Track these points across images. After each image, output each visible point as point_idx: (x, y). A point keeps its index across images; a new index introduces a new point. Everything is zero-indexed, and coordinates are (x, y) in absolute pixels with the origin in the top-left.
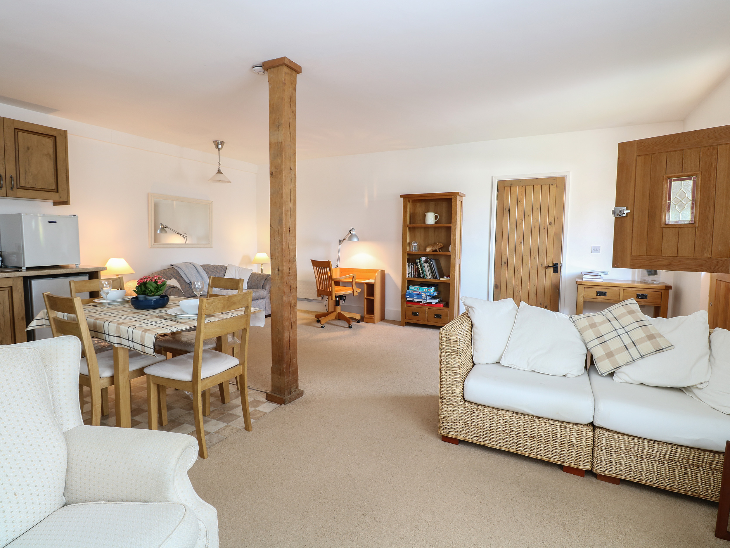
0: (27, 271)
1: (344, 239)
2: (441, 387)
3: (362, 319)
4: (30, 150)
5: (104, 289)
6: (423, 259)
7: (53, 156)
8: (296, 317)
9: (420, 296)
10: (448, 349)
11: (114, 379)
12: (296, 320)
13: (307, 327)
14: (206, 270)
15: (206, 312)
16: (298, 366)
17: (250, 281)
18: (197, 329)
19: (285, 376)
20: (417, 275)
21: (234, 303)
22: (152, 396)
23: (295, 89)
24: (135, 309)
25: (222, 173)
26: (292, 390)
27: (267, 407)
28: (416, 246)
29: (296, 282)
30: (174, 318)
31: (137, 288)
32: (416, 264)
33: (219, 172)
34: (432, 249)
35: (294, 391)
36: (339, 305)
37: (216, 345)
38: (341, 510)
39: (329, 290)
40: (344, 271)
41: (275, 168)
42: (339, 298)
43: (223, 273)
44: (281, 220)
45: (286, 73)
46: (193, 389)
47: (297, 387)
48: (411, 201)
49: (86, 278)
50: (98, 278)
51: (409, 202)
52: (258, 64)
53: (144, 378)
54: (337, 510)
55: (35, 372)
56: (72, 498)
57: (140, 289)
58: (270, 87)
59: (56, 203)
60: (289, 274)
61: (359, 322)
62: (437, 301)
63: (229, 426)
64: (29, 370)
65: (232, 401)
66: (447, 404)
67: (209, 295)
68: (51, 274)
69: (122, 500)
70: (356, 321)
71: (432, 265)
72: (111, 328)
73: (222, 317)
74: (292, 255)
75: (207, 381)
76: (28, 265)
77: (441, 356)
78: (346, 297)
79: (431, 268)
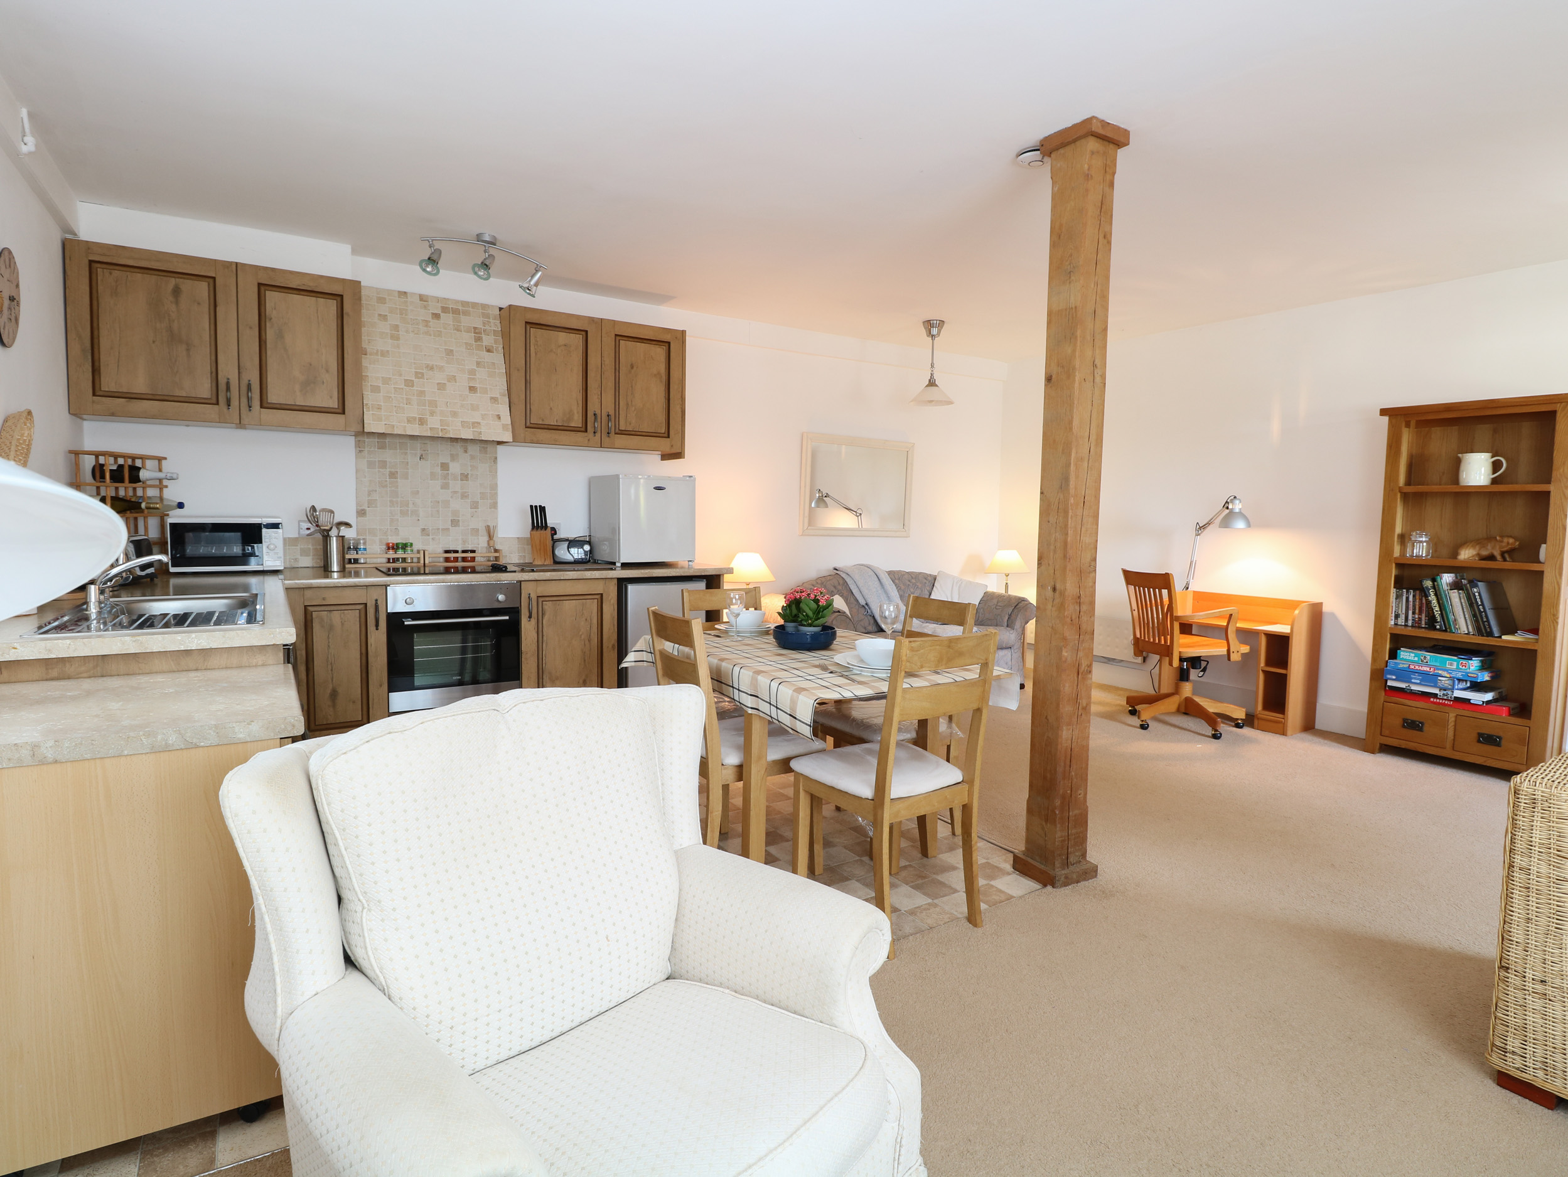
0: (622, 569)
1: (1208, 524)
2: (1504, 937)
3: (1250, 721)
4: (635, 368)
5: (731, 606)
6: (1447, 578)
7: (664, 378)
8: (1089, 697)
9: (1430, 678)
10: (1538, 836)
11: (742, 770)
12: (1089, 704)
13: (1105, 721)
14: (897, 581)
15: (906, 666)
16: (1087, 807)
17: (982, 610)
18: (888, 698)
19: (1058, 826)
20: (1423, 622)
21: (961, 654)
22: (801, 814)
23: (1111, 185)
24: (780, 647)
25: (937, 386)
26: (1072, 859)
27: (1016, 885)
28: (1425, 544)
29: (1092, 618)
30: (845, 672)
31: (785, 609)
32: (1424, 592)
33: (932, 383)
34: (1478, 554)
35: (1076, 863)
36: (1187, 681)
37: (917, 734)
38: (1190, 1170)
39: (1166, 641)
40: (1204, 599)
41: (1058, 366)
42: (1189, 663)
43: (928, 588)
44: (1066, 479)
45: (1093, 153)
46: (875, 815)
47: (1082, 855)
48: (1413, 423)
49: (702, 585)
50: (719, 588)
51: (1408, 425)
52: (1029, 146)
53: (790, 777)
54: (1181, 1167)
55: (642, 740)
56: (681, 968)
57: (788, 611)
58: (1056, 189)
59: (665, 457)
60: (1078, 600)
61: (1241, 727)
62: (1489, 696)
63: (936, 905)
64: (634, 735)
65: (942, 855)
66: (1525, 990)
67: (905, 632)
68: (655, 575)
69: (757, 998)
70: (1233, 724)
71: (1478, 597)
72: (743, 678)
73: (933, 681)
74: (1087, 557)
75: (899, 806)
76: (625, 559)
77: (1510, 851)
78: (1208, 662)
79: (1471, 605)
